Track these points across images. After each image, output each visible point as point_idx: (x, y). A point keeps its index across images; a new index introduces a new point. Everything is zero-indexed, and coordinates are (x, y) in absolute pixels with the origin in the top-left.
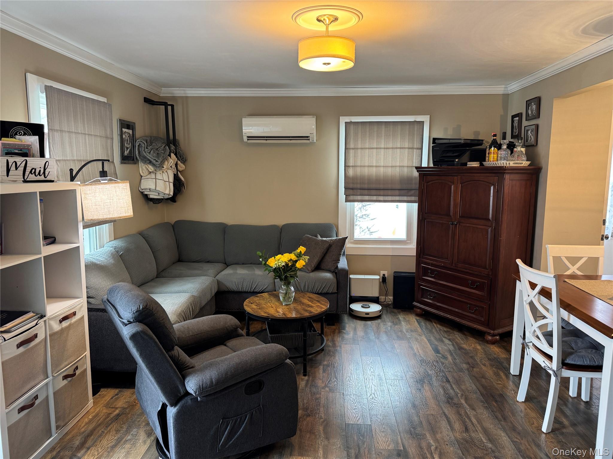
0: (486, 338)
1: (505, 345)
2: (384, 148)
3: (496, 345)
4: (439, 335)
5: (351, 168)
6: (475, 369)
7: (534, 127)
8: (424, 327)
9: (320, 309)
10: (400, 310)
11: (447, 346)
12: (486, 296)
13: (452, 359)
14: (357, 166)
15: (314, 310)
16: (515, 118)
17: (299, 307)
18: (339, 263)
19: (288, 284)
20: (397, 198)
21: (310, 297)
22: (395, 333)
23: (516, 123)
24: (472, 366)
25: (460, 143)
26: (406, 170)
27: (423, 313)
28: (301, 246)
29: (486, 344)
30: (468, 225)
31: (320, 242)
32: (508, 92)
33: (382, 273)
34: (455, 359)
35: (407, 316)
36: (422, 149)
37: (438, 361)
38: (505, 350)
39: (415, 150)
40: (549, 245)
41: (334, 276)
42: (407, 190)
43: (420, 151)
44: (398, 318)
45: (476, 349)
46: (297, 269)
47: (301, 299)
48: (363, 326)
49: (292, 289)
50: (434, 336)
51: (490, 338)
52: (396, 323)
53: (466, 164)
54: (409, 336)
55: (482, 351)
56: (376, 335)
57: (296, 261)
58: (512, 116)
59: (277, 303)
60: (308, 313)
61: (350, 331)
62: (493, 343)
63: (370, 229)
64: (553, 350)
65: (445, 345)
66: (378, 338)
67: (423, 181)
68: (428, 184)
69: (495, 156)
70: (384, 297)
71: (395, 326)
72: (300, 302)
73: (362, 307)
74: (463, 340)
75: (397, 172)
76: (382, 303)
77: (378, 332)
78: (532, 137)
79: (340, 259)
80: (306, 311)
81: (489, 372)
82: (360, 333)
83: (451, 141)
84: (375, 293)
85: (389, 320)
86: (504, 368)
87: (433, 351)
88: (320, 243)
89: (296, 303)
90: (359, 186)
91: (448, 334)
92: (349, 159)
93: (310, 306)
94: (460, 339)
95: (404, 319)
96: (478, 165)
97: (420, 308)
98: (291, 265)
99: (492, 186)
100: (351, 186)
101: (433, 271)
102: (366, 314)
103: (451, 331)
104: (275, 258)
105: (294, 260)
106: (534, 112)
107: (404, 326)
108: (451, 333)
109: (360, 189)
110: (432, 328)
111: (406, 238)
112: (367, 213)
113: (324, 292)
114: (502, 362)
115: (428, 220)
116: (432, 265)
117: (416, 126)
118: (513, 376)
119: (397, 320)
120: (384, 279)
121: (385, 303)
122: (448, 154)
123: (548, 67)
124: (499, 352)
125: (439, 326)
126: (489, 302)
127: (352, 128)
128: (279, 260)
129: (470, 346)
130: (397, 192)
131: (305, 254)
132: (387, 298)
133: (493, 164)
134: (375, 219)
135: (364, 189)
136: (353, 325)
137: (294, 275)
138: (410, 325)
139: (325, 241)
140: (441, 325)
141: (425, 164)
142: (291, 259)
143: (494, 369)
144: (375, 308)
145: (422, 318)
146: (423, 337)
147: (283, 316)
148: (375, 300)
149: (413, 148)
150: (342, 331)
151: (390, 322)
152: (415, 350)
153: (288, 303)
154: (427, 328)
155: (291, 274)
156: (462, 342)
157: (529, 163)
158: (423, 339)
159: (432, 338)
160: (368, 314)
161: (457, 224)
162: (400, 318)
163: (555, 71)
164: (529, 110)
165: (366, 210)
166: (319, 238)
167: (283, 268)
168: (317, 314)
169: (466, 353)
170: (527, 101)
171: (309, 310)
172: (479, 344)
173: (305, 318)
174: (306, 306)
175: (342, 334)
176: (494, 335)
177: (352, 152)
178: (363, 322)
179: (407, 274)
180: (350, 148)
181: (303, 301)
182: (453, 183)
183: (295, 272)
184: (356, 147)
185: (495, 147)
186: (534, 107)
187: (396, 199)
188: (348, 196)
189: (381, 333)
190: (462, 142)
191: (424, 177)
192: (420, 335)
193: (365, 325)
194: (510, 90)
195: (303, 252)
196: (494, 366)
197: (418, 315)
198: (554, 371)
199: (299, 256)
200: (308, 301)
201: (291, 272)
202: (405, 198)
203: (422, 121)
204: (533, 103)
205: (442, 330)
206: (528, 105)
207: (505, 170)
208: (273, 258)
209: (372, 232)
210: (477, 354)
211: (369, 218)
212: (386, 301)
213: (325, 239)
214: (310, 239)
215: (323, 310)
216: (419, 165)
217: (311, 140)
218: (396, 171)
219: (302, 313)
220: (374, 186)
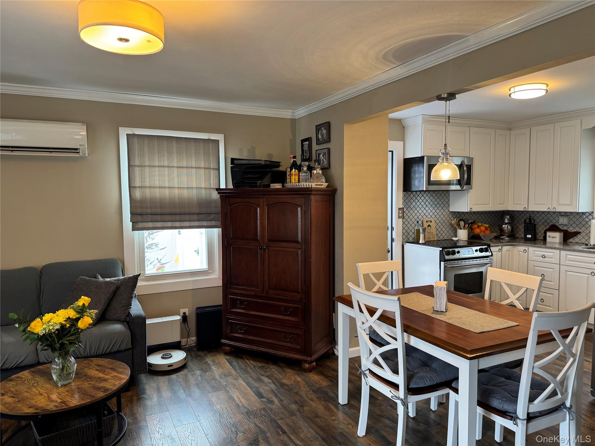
0: (303, 367)
1: (321, 370)
2: (178, 167)
3: (314, 372)
4: (257, 374)
5: (138, 189)
6: (305, 408)
7: (326, 151)
8: (237, 367)
9: (119, 382)
10: (205, 351)
11: (268, 385)
12: (300, 321)
13: (279, 402)
14: (145, 187)
15: (110, 385)
16: (305, 142)
17: (86, 385)
18: (131, 309)
19: (65, 354)
20: (196, 223)
21: (98, 366)
22: (208, 383)
23: (306, 147)
24: (301, 405)
25: (261, 164)
26: (203, 191)
27: (233, 350)
28: (82, 297)
29: (304, 373)
30: (277, 249)
31: (102, 284)
32: (295, 118)
33: (182, 311)
34: (282, 400)
35: (215, 358)
36: (219, 169)
37: (265, 408)
38: (324, 376)
39: (212, 171)
40: (359, 264)
41: (125, 326)
42: (207, 214)
43: (217, 171)
44: (206, 363)
45: (297, 382)
46: (80, 331)
47: (86, 370)
48: (167, 383)
49: (72, 359)
50: (251, 376)
51: (307, 366)
52: (206, 369)
53: (269, 186)
54: (225, 383)
55: (304, 383)
56: (187, 392)
57: (78, 319)
58: (301, 140)
59: (47, 386)
60: (102, 392)
61: (152, 394)
62: (310, 370)
63: (161, 260)
64: (399, 377)
65: (266, 385)
66: (190, 395)
67: (226, 204)
68: (231, 207)
69: (297, 177)
70: (186, 339)
71: (205, 374)
72: (85, 376)
73: (162, 358)
74: (281, 374)
75: (194, 194)
76: (184, 347)
77: (187, 387)
78: (324, 160)
79: (131, 303)
80: (99, 389)
81: (318, 406)
82: (166, 394)
83: (251, 162)
84: (175, 337)
85: (196, 368)
86: (331, 399)
87: (256, 396)
88: (104, 286)
89: (80, 378)
90: (149, 211)
91: (264, 370)
92: (135, 179)
93: (103, 380)
94: (278, 374)
95: (213, 362)
96: (281, 187)
97: (229, 345)
98: (69, 327)
99: (298, 207)
100: (139, 211)
101: (242, 302)
102: (169, 366)
103: (266, 366)
104: (42, 319)
105: (74, 318)
106: (324, 137)
107: (215, 371)
108: (267, 368)
109: (151, 214)
110: (246, 367)
111: (207, 268)
112: (154, 241)
113: (114, 350)
114: (326, 392)
115: (234, 246)
116: (241, 295)
117: (210, 144)
118: (343, 406)
119: (205, 365)
120: (185, 318)
121: (187, 346)
122: (249, 176)
123: (338, 93)
124: (320, 380)
125: (251, 362)
126: (304, 328)
127: (135, 141)
128: (49, 322)
129: (291, 380)
130: (196, 217)
131: (91, 306)
132: (189, 339)
133: (294, 185)
134: (165, 248)
135: (156, 214)
136: (154, 385)
137: (74, 340)
138: (222, 368)
139: (110, 282)
140: (254, 360)
141: (223, 186)
142: (69, 318)
143: (323, 402)
144: (178, 356)
145: (232, 356)
146: (241, 381)
147: (62, 406)
148: (176, 346)
149: (209, 168)
150: (142, 396)
151: (198, 370)
152: (237, 401)
153: (67, 382)
154: (241, 368)
155: (70, 340)
156: (281, 377)
157: (327, 184)
158: (241, 383)
159: (250, 379)
160: (172, 366)
161: (266, 248)
162: (209, 362)
163: (346, 97)
164: (319, 134)
165: (152, 238)
166: (101, 279)
167: (57, 332)
168: (116, 391)
169: (288, 389)
170: (316, 126)
171: (102, 387)
172: (298, 375)
173: (99, 401)
174: (97, 381)
175: (143, 400)
176: (310, 362)
177: (137, 170)
178: (166, 378)
179: (212, 309)
180: (135, 165)
181: (89, 374)
182: (259, 206)
183: (77, 336)
184: (143, 164)
185: (295, 169)
186: (324, 131)
187: (194, 224)
188: (136, 223)
189: (192, 387)
190: (263, 163)
191: (227, 199)
192: (236, 379)
193: (170, 381)
194: (297, 115)
195: (87, 305)
196: (322, 399)
197: (227, 354)
198: (401, 400)
199: (82, 311)
200: (97, 372)
201: (69, 337)
202: (205, 223)
203: (217, 140)
204: (323, 128)
205: (256, 367)
206: (317, 130)
207: (311, 191)
208: (38, 320)
209: (163, 264)
210: (300, 388)
211: (158, 247)
212: (188, 344)
213: (108, 279)
214: (88, 281)
215: (124, 381)
216: (217, 187)
217: (81, 154)
218: (192, 192)
219: (92, 394)
220: (168, 210)
